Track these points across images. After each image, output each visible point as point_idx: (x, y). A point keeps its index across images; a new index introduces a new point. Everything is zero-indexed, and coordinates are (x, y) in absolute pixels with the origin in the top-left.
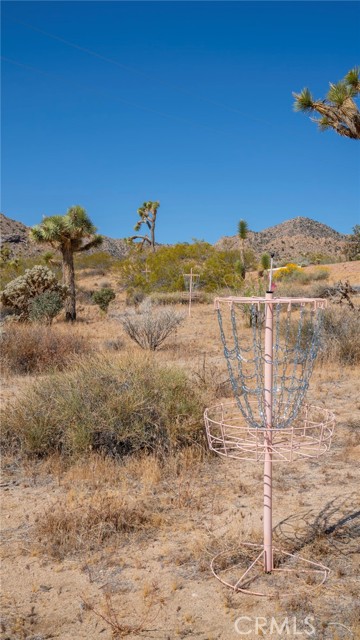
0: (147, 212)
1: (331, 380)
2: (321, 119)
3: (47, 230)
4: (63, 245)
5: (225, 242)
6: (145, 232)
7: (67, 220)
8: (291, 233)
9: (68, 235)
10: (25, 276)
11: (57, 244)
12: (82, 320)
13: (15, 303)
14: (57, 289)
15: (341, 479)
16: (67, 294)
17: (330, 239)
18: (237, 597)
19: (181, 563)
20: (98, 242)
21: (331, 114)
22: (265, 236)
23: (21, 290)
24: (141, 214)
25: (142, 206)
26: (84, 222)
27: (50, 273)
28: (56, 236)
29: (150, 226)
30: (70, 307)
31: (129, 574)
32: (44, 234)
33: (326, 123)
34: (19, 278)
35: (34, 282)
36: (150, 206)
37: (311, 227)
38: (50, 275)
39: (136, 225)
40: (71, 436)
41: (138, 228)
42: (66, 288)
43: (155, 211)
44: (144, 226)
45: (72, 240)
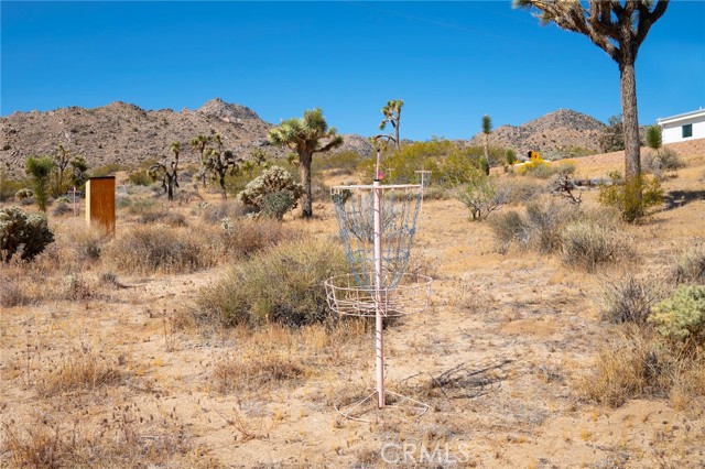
0: (391, 111)
1: (524, 268)
2: (542, 15)
3: (284, 132)
4: (299, 146)
5: (474, 138)
6: (390, 131)
7: (302, 122)
8: (553, 126)
9: (303, 137)
10: (263, 177)
11: (294, 145)
12: (317, 217)
13: (255, 201)
14: (292, 188)
15: (484, 346)
16: (303, 192)
17: (595, 131)
18: (346, 422)
19: (314, 400)
20: (338, 142)
21: (550, 9)
22: (525, 130)
23: (259, 189)
24: (386, 113)
25: (386, 105)
26: (318, 123)
27: (286, 173)
28: (292, 138)
29: (394, 125)
30: (307, 204)
31: (270, 407)
32: (281, 136)
33: (547, 18)
34: (257, 179)
35: (271, 182)
36: (394, 105)
37: (574, 120)
38: (286, 176)
39: (381, 124)
40: (255, 309)
41: (382, 127)
42: (301, 187)
43: (399, 110)
44: (389, 125)
45: (307, 142)
